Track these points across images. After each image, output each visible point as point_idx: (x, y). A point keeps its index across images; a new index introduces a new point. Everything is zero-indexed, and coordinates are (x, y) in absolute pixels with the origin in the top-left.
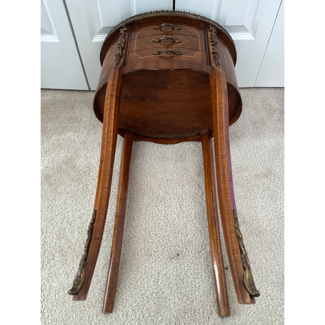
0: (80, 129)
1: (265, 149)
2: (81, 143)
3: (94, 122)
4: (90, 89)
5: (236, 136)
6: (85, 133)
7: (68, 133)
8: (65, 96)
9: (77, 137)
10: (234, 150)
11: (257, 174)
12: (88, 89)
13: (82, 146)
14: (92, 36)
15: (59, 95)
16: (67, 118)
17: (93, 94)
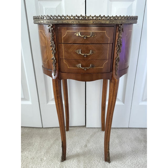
0: (32, 150)
1: (140, 165)
2: (31, 159)
3: (41, 146)
4: (43, 127)
5: (121, 156)
6: (35, 152)
8: (29, 130)
9: (30, 155)
10: (121, 165)
12: (42, 127)
13: (31, 161)
14: (48, 102)
15: (26, 130)
16: (27, 143)
17: (44, 130)
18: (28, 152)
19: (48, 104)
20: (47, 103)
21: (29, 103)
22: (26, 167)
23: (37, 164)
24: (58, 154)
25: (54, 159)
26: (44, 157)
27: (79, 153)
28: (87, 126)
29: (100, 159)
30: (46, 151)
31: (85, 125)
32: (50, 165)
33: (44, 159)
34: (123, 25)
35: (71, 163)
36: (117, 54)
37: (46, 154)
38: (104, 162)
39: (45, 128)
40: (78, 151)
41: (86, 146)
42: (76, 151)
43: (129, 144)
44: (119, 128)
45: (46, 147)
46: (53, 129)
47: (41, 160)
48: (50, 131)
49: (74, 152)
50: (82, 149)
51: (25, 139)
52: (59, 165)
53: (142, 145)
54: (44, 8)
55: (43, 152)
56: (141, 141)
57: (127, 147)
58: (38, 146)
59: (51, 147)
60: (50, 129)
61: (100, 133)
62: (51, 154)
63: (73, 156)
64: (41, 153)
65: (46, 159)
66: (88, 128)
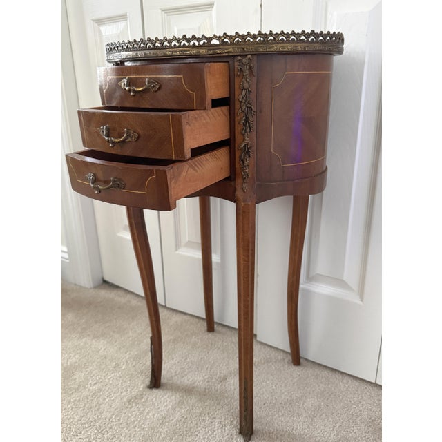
4: (166, 305)
19: (177, 252)
20: (177, 250)
27: (194, 388)
29: (231, 422)
33: (121, 367)
34: (249, 56)
35: (163, 399)
36: (243, 135)
37: (132, 360)
38: (235, 432)
39: (171, 309)
40: (195, 383)
41: (223, 379)
42: (192, 381)
43: (338, 425)
44: (346, 374)
47: (116, 366)
49: (188, 380)
50: (208, 382)
51: (120, 318)
55: (130, 354)
57: (327, 429)
58: (131, 339)
60: (178, 314)
61: (283, 366)
63: (179, 387)
65: (124, 369)
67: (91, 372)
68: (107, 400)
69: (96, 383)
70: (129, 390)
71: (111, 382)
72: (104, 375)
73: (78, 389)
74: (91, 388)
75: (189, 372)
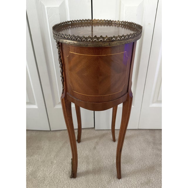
0: (42, 153)
1: (146, 166)
2: (42, 162)
3: (50, 149)
4: (51, 130)
6: (44, 156)
7: (36, 156)
8: (37, 134)
9: (40, 158)
10: (129, 167)
11: (142, 183)
12: (49, 130)
13: (42, 164)
14: (54, 105)
15: (34, 134)
16: (36, 147)
17: (52, 133)
18: (38, 156)
20: (54, 107)
21: (35, 107)
22: (38, 169)
23: (48, 166)
24: (67, 157)
25: (64, 161)
26: (54, 160)
27: (88, 156)
28: (96, 128)
30: (55, 154)
31: (94, 127)
32: (60, 168)
33: (54, 162)
35: (81, 165)
37: (56, 157)
39: (53, 131)
40: (87, 154)
41: (95, 148)
42: (85, 154)
43: (137, 146)
44: (128, 129)
45: (55, 150)
46: (62, 131)
47: (52, 163)
48: (58, 134)
50: (91, 151)
51: (34, 143)
52: (69, 167)
53: (151, 147)
54: (46, 7)
55: (53, 155)
56: (150, 143)
58: (47, 149)
59: (60, 150)
60: (58, 132)
62: (61, 157)
64: (51, 157)
65: (56, 162)
66: (97, 130)
67: (43, 170)
68: (61, 177)
69: (50, 173)
70: (65, 169)
71: (55, 169)
72: (50, 168)
73: (44, 179)
74: (50, 176)
75: (81, 151)
